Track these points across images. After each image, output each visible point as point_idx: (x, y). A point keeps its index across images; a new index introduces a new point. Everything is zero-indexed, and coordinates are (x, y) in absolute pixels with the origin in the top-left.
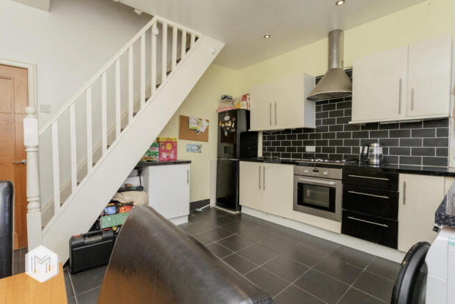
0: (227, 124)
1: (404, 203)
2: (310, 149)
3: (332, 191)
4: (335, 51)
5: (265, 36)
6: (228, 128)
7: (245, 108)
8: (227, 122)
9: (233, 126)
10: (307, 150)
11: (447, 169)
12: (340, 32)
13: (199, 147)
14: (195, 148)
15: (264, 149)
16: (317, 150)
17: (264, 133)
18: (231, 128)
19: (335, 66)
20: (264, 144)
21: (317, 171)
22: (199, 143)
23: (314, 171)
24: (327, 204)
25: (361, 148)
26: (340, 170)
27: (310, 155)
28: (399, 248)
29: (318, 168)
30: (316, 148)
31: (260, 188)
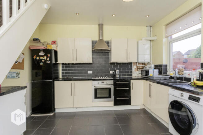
0: (42, 58)
1: (133, 89)
2: (90, 72)
3: (110, 89)
4: (101, 32)
5: (76, 14)
6: (43, 61)
7: (55, 49)
8: (43, 56)
9: (48, 59)
10: (88, 73)
11: (132, 77)
12: (102, 25)
13: (18, 74)
14: (15, 75)
15: (63, 73)
16: (93, 73)
17: (63, 64)
18: (46, 60)
19: (101, 38)
20: (63, 70)
21: (104, 82)
22: (18, 71)
23: (102, 82)
24: (108, 96)
25: (110, 71)
26: (113, 81)
27: (90, 75)
28: (131, 104)
29: (104, 81)
30: (93, 72)
31: (72, 95)
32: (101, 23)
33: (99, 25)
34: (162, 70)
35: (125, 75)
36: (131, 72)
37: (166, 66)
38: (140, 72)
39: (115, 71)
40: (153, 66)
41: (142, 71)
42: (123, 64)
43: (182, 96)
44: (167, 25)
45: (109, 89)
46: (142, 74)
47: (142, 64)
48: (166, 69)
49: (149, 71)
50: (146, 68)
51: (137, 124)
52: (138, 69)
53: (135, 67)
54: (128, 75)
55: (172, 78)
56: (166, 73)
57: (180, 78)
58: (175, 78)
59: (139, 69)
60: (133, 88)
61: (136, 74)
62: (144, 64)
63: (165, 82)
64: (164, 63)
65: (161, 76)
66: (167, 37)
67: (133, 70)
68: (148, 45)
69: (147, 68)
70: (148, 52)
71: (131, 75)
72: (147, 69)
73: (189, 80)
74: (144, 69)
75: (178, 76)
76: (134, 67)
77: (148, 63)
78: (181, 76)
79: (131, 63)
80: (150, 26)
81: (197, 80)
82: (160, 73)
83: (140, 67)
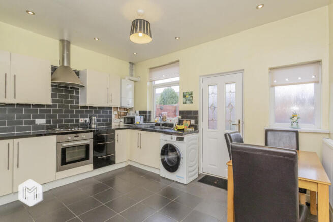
2: (40, 122)
3: (88, 146)
5: (27, 11)
10: (36, 123)
11: (111, 127)
12: (69, 43)
19: (65, 64)
21: (78, 136)
23: (75, 136)
24: (84, 156)
25: (80, 119)
26: (92, 133)
27: (41, 127)
28: (116, 163)
29: (78, 134)
30: (47, 121)
31: (8, 169)
32: (65, 38)
33: (62, 41)
34: (146, 117)
35: (103, 125)
36: (111, 120)
37: (150, 112)
38: (122, 120)
39: (90, 118)
40: (137, 112)
41: (124, 118)
42: (100, 108)
43: (172, 139)
44: (151, 68)
45: (86, 145)
46: (124, 122)
47: (123, 109)
48: (150, 116)
49: (134, 118)
50: (129, 114)
51: (122, 187)
52: (119, 115)
53: (116, 113)
54: (107, 124)
55: (157, 125)
56: (150, 120)
57: (164, 125)
58: (161, 125)
59: (121, 115)
60: (118, 141)
61: (116, 122)
62: (126, 109)
63: (152, 129)
64: (148, 109)
65: (147, 124)
66: (151, 81)
67: (113, 117)
68: (131, 86)
69: (131, 114)
70: (131, 94)
71: (110, 124)
72: (131, 116)
73: (171, 126)
74: (128, 116)
75: (162, 122)
76: (114, 113)
77: (131, 109)
78: (164, 123)
79: (111, 108)
80: (133, 64)
81: (178, 125)
82: (145, 121)
83: (122, 114)
